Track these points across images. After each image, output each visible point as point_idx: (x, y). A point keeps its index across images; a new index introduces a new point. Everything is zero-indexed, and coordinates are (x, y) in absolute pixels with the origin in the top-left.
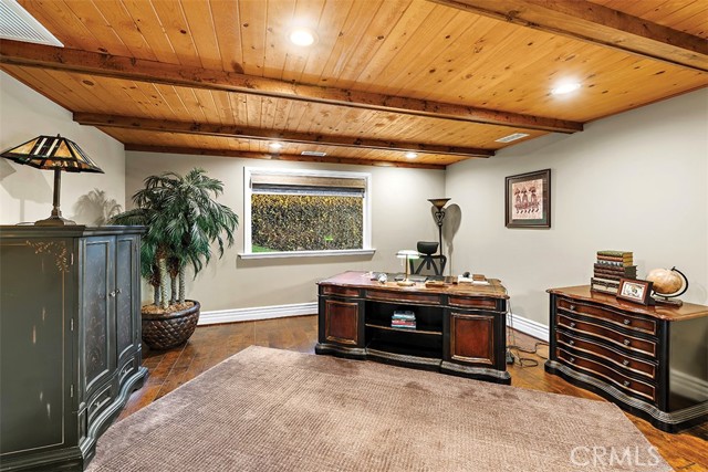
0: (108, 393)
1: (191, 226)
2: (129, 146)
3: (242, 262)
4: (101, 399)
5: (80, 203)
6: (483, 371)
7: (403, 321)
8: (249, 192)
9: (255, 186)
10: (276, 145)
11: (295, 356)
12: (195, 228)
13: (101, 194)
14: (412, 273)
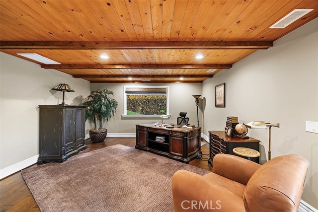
0: (72, 148)
1: (101, 106)
2: (91, 82)
3: (123, 118)
4: (70, 149)
5: (75, 99)
6: (180, 158)
7: (159, 139)
8: (125, 95)
9: (127, 92)
10: (130, 79)
11: (128, 148)
12: (103, 106)
13: (82, 96)
14: (178, 124)
